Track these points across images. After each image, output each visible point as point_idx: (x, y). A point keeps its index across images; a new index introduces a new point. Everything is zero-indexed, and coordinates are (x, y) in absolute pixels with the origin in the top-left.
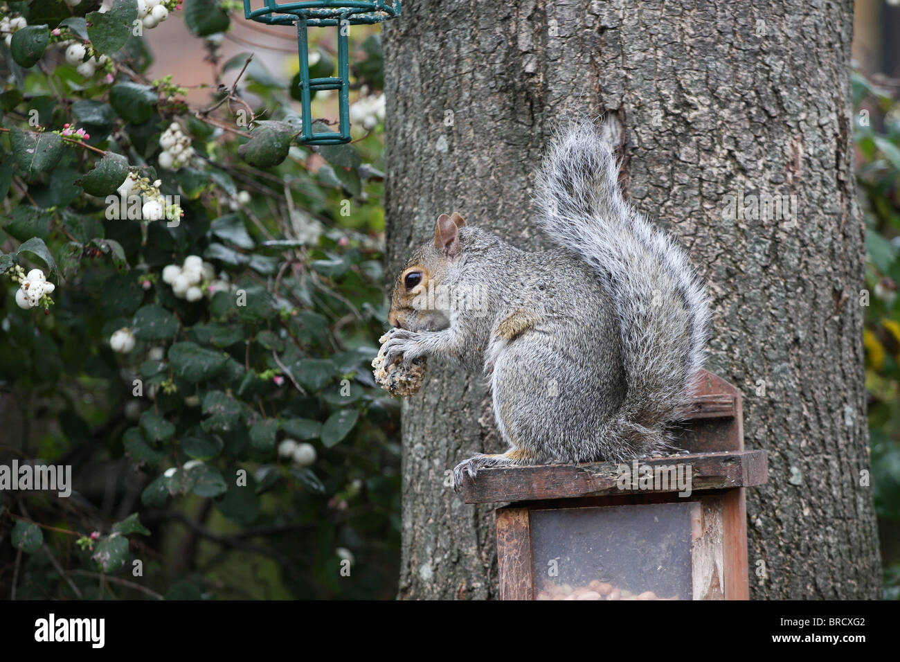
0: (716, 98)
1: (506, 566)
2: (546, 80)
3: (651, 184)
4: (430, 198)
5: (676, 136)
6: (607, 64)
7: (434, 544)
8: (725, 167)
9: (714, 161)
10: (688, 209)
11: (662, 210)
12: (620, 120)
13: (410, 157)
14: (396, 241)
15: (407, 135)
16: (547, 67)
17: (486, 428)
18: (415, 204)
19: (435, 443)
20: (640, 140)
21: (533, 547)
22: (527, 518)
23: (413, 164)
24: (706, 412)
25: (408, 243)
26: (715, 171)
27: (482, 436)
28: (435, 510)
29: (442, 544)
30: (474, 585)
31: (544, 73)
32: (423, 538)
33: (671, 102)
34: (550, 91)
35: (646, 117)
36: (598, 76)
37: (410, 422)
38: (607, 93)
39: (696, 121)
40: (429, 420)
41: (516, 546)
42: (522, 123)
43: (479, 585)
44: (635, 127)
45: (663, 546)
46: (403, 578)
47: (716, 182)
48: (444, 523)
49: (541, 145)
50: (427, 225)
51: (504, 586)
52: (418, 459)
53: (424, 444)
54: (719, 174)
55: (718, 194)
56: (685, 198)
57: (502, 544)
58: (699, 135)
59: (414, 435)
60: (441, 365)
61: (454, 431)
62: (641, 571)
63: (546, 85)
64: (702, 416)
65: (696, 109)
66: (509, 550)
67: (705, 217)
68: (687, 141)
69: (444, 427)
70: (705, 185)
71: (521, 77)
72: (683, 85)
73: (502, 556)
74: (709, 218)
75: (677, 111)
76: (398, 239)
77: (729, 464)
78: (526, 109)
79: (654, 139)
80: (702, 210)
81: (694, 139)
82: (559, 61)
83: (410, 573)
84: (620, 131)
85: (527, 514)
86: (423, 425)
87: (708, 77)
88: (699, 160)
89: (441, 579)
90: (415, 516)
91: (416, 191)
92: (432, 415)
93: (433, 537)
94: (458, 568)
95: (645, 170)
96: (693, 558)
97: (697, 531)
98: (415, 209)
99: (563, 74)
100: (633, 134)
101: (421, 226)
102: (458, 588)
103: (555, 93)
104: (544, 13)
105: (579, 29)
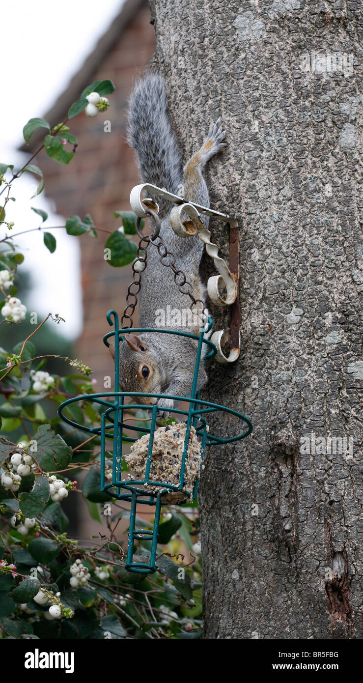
2: (297, 534)
4: (229, 608)
6: (334, 523)
12: (344, 558)
13: (216, 583)
15: (214, 569)
16: (298, 526)
18: (220, 612)
20: (356, 570)
23: (218, 587)
31: (296, 530)
34: (300, 541)
35: (359, 556)
36: (329, 531)
38: (335, 541)
42: (284, 561)
44: (353, 562)
49: (296, 574)
50: (227, 625)
63: (297, 537)
71: (282, 532)
78: (286, 552)
82: (305, 522)
84: (343, 564)
91: (221, 604)
98: (220, 615)
99: (308, 530)
100: (352, 566)
101: (224, 626)
103: (303, 542)
104: (296, 493)
105: (317, 503)
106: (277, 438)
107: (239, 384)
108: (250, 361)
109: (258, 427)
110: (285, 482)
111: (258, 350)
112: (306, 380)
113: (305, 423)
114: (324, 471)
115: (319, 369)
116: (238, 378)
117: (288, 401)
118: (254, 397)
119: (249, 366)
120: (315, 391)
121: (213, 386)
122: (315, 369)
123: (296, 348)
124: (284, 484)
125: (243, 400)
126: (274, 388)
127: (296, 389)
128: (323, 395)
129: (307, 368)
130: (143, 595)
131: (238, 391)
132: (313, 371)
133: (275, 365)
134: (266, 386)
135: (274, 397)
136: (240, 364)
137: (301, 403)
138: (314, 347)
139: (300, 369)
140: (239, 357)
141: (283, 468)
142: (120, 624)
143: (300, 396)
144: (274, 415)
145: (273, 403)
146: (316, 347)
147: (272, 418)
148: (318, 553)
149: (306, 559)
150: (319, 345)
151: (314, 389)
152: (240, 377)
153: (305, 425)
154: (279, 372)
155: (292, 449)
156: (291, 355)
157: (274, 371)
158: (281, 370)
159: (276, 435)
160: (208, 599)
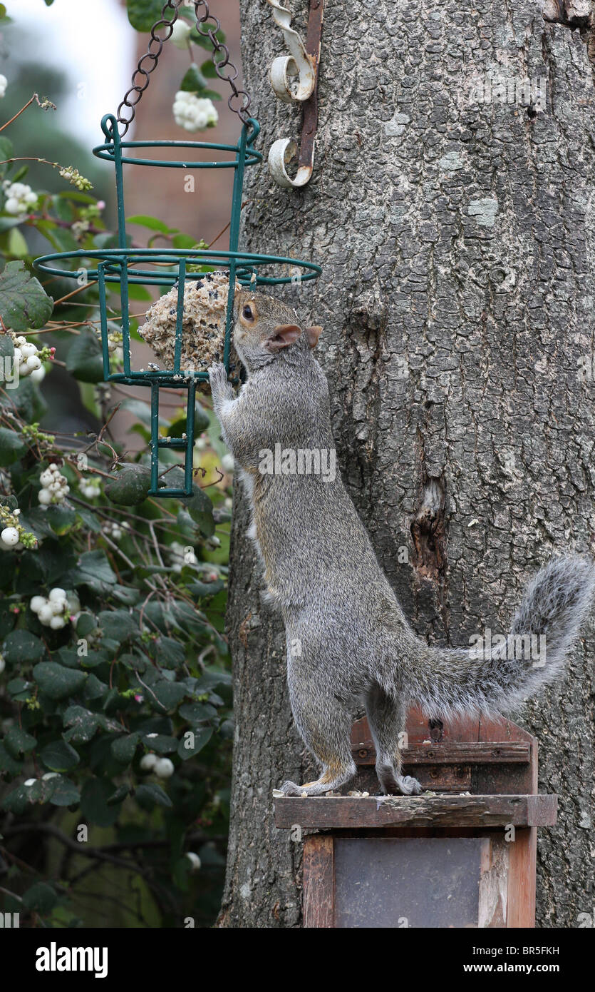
0: (530, 471)
1: (310, 888)
2: (376, 447)
3: (466, 546)
5: (492, 505)
6: (432, 435)
7: (254, 866)
8: (534, 534)
9: (525, 528)
10: (499, 571)
11: (475, 571)
12: (441, 488)
14: (236, 587)
16: (378, 435)
17: (306, 762)
19: (260, 774)
20: (458, 506)
21: (336, 871)
22: (331, 845)
24: (503, 757)
25: (246, 589)
26: (525, 538)
27: (302, 769)
28: (257, 834)
29: (262, 866)
30: (287, 905)
31: (375, 441)
32: (245, 860)
33: (488, 473)
34: (379, 457)
35: (464, 486)
36: (423, 446)
37: (240, 753)
38: (430, 461)
39: (510, 491)
40: (256, 753)
41: (320, 870)
42: (353, 485)
43: (292, 905)
44: (454, 494)
45: (454, 877)
46: (225, 895)
47: (526, 548)
48: (264, 848)
49: (369, 506)
51: (308, 906)
52: (244, 787)
53: (250, 773)
54: (528, 541)
55: (527, 559)
56: (496, 561)
57: (309, 868)
58: (512, 504)
59: (242, 765)
60: (269, 702)
61: (277, 763)
62: (432, 899)
63: (376, 452)
64: (499, 760)
65: (511, 481)
66: (315, 874)
67: (514, 579)
68: (501, 509)
69: (269, 759)
70: (515, 550)
71: (354, 443)
72: (500, 458)
73: (307, 879)
74: (517, 580)
75: (493, 482)
76: (238, 585)
77: (517, 805)
78: (357, 473)
79: (471, 505)
80: (512, 572)
81: (507, 507)
82: (389, 431)
83: (231, 892)
84: (440, 496)
85: (332, 841)
86: (250, 756)
87: (523, 452)
88: (511, 527)
89: (258, 899)
90: (239, 839)
92: (258, 747)
93: (253, 859)
94: (274, 889)
95: (461, 533)
96: (480, 889)
97: (486, 865)
99: (392, 443)
100: (452, 501)
102: (273, 907)
103: (383, 460)
104: (378, 387)
105: (408, 403)
106: (357, 303)
107: (307, 219)
108: (325, 187)
109: (330, 286)
110: (363, 369)
111: (339, 171)
112: (406, 221)
113: (399, 284)
114: (422, 358)
115: (426, 206)
116: (306, 211)
117: (377, 250)
118: (327, 241)
119: (324, 194)
120: (417, 239)
121: (269, 220)
122: (421, 205)
123: (395, 173)
124: (362, 372)
125: (311, 244)
126: (358, 229)
127: (390, 234)
128: (430, 244)
129: (408, 204)
130: (148, 526)
131: (306, 229)
132: (417, 208)
133: (363, 195)
134: (347, 226)
135: (357, 242)
136: (311, 190)
137: (396, 254)
138: (421, 173)
139: (398, 204)
140: (311, 179)
141: (361, 348)
142: (108, 565)
143: (396, 245)
144: (356, 270)
145: (355, 252)
146: (424, 174)
147: (352, 274)
148: (404, 477)
149: (385, 485)
150: (429, 170)
151: (417, 235)
152: (310, 209)
153: (399, 288)
154: (366, 205)
155: (377, 322)
156: (387, 183)
157: (361, 204)
158: (371, 203)
159: (356, 299)
160: (239, 535)
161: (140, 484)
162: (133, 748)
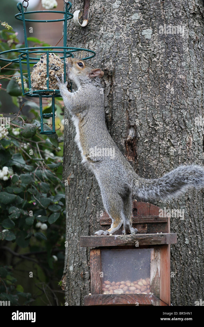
0: (165, 123)
1: (93, 267)
2: (112, 116)
3: (144, 149)
4: (76, 152)
5: (152, 134)
6: (131, 111)
7: (74, 260)
8: (167, 144)
9: (164, 142)
10: (155, 157)
11: (147, 157)
12: (135, 129)
13: (71, 139)
14: (66, 165)
15: (70, 132)
16: (112, 112)
17: (91, 224)
18: (71, 154)
19: (75, 228)
20: (141, 135)
21: (101, 261)
22: (100, 252)
23: (72, 141)
24: (158, 220)
25: (69, 165)
26: (164, 145)
27: (89, 226)
28: (75, 249)
29: (77, 260)
30: (86, 273)
31: (112, 113)
32: (71, 258)
33: (151, 123)
34: (113, 119)
35: (143, 128)
36: (128, 115)
37: (68, 221)
38: (131, 120)
39: (158, 130)
40: (74, 221)
41: (96, 261)
43: (87, 273)
44: (139, 131)
45: (142, 262)
46: (65, 270)
47: (164, 149)
48: (77, 253)
50: (75, 160)
51: (92, 273)
52: (70, 233)
53: (72, 228)
54: (165, 146)
55: (165, 153)
56: (154, 154)
57: (92, 260)
58: (159, 134)
59: (69, 225)
60: (78, 204)
61: (81, 224)
62: (134, 270)
63: (112, 117)
64: (157, 222)
65: (159, 126)
66: (94, 262)
67: (160, 160)
68: (156, 136)
69: (78, 223)
70: (161, 150)
72: (155, 118)
73: (92, 264)
74: (162, 160)
75: (153, 127)
76: (66, 164)
77: (162, 237)
79: (145, 135)
80: (160, 157)
81: (158, 135)
82: (116, 110)
83: (67, 269)
84: (134, 132)
86: (72, 222)
87: (163, 116)
88: (159, 142)
89: (76, 271)
90: (69, 251)
91: (72, 149)
92: (74, 219)
93: (74, 258)
94: (81, 267)
95: (142, 145)
96: (151, 266)
97: (152, 258)
98: (72, 155)
99: (117, 114)
100: (139, 133)
101: (73, 160)
102: (81, 274)
103: (115, 120)
104: (112, 95)
105: (123, 100)
106: (104, 66)
107: (87, 38)
108: (93, 27)
109: (95, 61)
110: (107, 89)
111: (97, 21)
112: (121, 38)
113: (119, 59)
114: (127, 85)
115: (127, 32)
116: (86, 35)
117: (111, 48)
118: (94, 45)
119: (92, 29)
120: (125, 44)
121: (74, 38)
122: (126, 32)
123: (116, 21)
124: (107, 90)
125: (88, 46)
126: (104, 41)
127: (115, 42)
128: (129, 46)
129: (121, 32)
130: (35, 144)
131: (86, 41)
132: (124, 33)
133: (106, 29)
134: (100, 40)
135: (104, 45)
136: (88, 28)
137: (118, 49)
138: (126, 21)
139: (118, 32)
140: (88, 24)
141: (106, 82)
142: (22, 158)
143: (117, 46)
144: (104, 55)
145: (104, 49)
146: (127, 21)
147: (103, 56)
148: (122, 126)
149: (115, 128)
150: (128, 20)
151: (124, 42)
152: (87, 34)
153: (119, 61)
154: (107, 33)
155: (111, 73)
156: (114, 25)
157: (105, 32)
158: (108, 32)
159: (104, 65)
160: (66, 147)
161: (33, 130)
162: (33, 221)
